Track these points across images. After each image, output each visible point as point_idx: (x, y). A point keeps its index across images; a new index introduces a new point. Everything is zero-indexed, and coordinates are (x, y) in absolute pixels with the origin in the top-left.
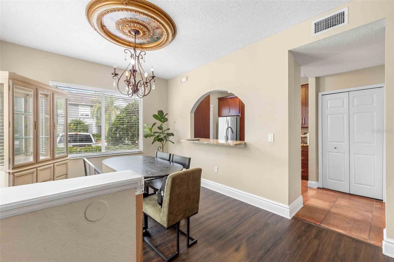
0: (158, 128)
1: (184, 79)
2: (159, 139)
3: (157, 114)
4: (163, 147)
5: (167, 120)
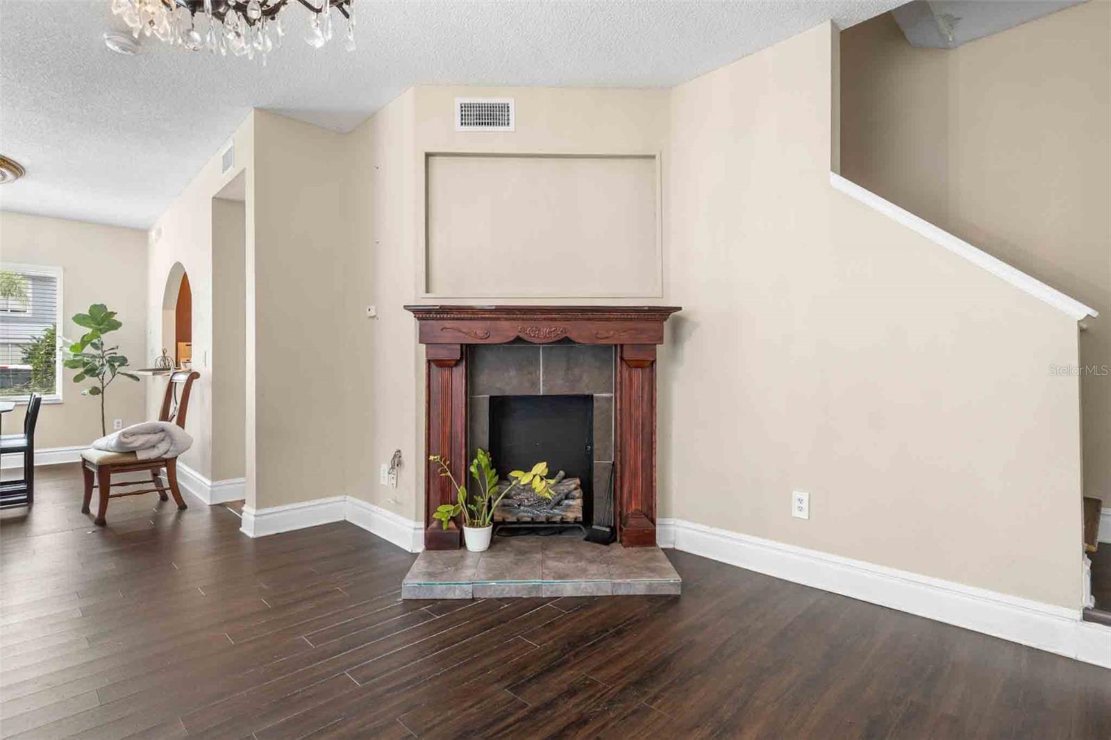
0: (93, 345)
2: (92, 371)
3: (88, 314)
4: (103, 388)
5: (116, 325)
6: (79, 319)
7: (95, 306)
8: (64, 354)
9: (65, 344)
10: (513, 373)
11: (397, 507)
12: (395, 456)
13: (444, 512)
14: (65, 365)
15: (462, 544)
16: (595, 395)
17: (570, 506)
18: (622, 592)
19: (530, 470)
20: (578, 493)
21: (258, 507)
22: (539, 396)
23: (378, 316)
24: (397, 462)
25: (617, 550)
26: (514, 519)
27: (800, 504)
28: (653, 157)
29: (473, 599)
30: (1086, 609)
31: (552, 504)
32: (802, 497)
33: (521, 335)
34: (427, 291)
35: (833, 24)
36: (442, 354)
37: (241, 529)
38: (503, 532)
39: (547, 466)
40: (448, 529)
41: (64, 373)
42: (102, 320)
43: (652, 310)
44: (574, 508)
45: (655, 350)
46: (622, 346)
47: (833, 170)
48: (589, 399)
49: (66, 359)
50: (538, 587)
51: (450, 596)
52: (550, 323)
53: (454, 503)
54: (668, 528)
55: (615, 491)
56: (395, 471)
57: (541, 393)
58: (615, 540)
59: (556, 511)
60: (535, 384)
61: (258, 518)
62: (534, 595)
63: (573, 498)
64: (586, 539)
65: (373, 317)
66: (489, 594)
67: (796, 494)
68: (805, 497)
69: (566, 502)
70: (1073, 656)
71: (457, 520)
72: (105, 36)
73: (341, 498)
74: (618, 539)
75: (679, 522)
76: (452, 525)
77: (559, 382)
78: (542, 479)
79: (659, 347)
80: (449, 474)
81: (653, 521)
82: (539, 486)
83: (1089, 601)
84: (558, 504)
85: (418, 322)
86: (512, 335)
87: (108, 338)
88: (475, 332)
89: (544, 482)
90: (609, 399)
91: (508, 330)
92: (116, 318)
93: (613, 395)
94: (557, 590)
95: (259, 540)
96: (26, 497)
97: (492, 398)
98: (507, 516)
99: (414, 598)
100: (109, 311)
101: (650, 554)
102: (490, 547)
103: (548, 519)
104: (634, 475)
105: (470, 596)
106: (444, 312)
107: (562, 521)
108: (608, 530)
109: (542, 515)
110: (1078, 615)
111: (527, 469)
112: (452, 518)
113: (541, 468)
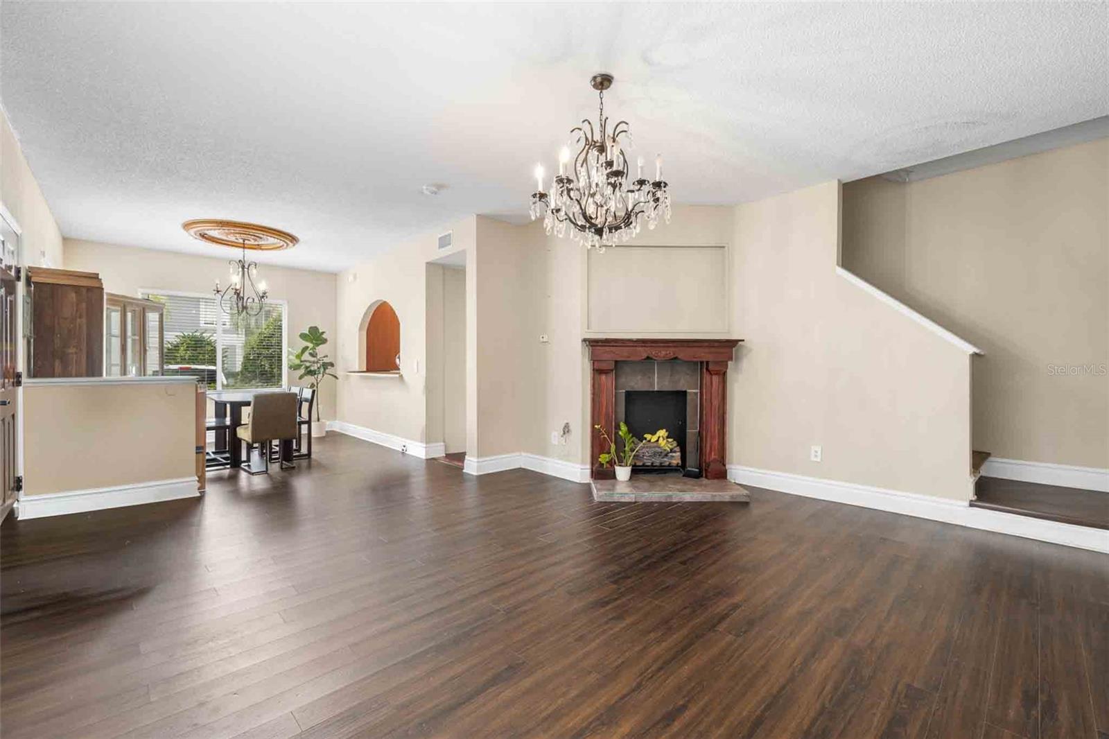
0: (311, 354)
1: (351, 278)
2: (310, 372)
3: (307, 333)
4: (317, 384)
5: (325, 341)
6: (303, 336)
7: (311, 328)
8: (289, 360)
9: (289, 353)
10: (639, 377)
11: (566, 457)
12: (565, 426)
13: (604, 458)
14: (290, 367)
15: (614, 476)
16: (688, 391)
17: (673, 456)
18: (717, 499)
19: (655, 433)
20: (678, 449)
21: (478, 457)
22: (653, 392)
23: (550, 341)
24: (566, 430)
25: (704, 481)
26: (641, 464)
27: (816, 452)
28: (724, 247)
29: (635, 502)
30: (972, 501)
31: (663, 454)
32: (817, 450)
33: (651, 356)
34: (588, 329)
35: (839, 181)
36: (604, 366)
37: (464, 471)
38: (638, 471)
39: (666, 431)
40: (607, 468)
41: (289, 374)
42: (315, 336)
43: (728, 341)
44: (676, 459)
45: (727, 365)
46: (707, 362)
47: (838, 264)
48: (684, 394)
49: (290, 363)
50: (670, 497)
51: (623, 500)
52: (666, 349)
53: (609, 453)
54: (733, 471)
55: (700, 450)
56: (565, 436)
57: (656, 389)
58: (702, 476)
59: (665, 459)
60: (652, 385)
61: (481, 464)
62: (669, 500)
63: (675, 452)
64: (684, 476)
65: (546, 342)
66: (643, 500)
67: (814, 448)
68: (819, 450)
69: (671, 454)
70: (964, 524)
71: (611, 463)
72: (424, 187)
73: (518, 454)
74: (704, 475)
75: (738, 467)
76: (608, 465)
77: (667, 383)
78: (664, 439)
79: (730, 363)
80: (606, 436)
81: (724, 465)
82: (662, 443)
83: (972, 497)
84: (666, 455)
85: (591, 348)
86: (645, 355)
87: (322, 350)
88: (623, 353)
89: (665, 441)
90: (696, 394)
91: (643, 353)
92: (324, 336)
93: (699, 391)
94: (681, 498)
95: (480, 478)
96: (278, 456)
97: (627, 392)
98: (636, 461)
99: (604, 501)
100: (321, 331)
101: (724, 484)
102: (631, 478)
103: (661, 463)
104: (712, 438)
105: (634, 501)
106: (607, 342)
107: (669, 465)
108: (697, 470)
109: (657, 462)
110: (967, 503)
111: (653, 433)
112: (607, 462)
113: (662, 433)
